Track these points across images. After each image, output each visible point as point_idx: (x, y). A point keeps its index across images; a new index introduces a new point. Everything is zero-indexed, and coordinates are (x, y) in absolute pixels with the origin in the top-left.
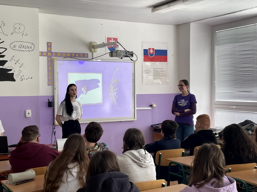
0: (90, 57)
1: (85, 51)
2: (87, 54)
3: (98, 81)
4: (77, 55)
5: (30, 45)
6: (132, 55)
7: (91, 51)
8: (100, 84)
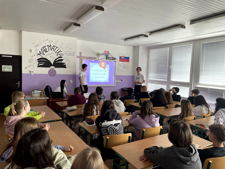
0: (97, 59)
1: (96, 56)
4: (92, 58)
5: (73, 53)
6: (115, 59)
7: (98, 56)
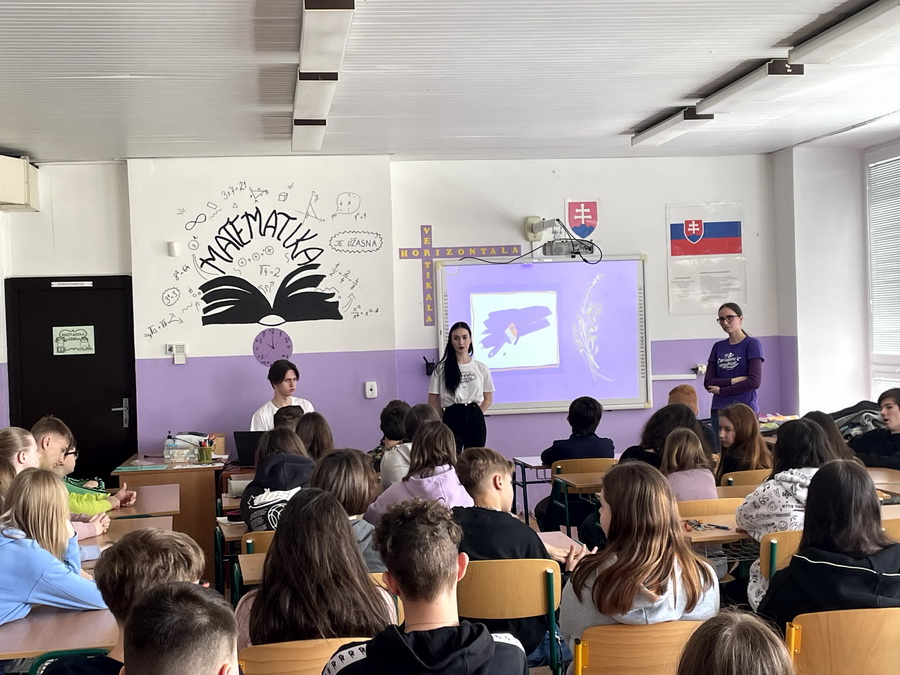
0: (525, 253)
1: (513, 238)
2: (519, 247)
3: (546, 311)
4: (493, 251)
5: (371, 238)
6: (591, 249)
7: (527, 239)
8: (552, 319)
